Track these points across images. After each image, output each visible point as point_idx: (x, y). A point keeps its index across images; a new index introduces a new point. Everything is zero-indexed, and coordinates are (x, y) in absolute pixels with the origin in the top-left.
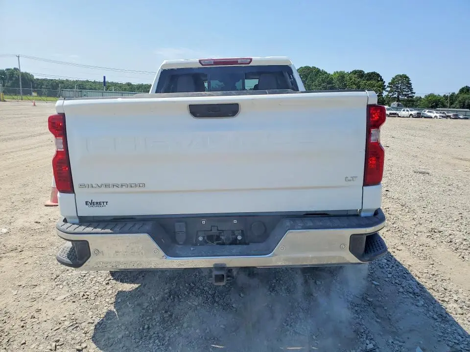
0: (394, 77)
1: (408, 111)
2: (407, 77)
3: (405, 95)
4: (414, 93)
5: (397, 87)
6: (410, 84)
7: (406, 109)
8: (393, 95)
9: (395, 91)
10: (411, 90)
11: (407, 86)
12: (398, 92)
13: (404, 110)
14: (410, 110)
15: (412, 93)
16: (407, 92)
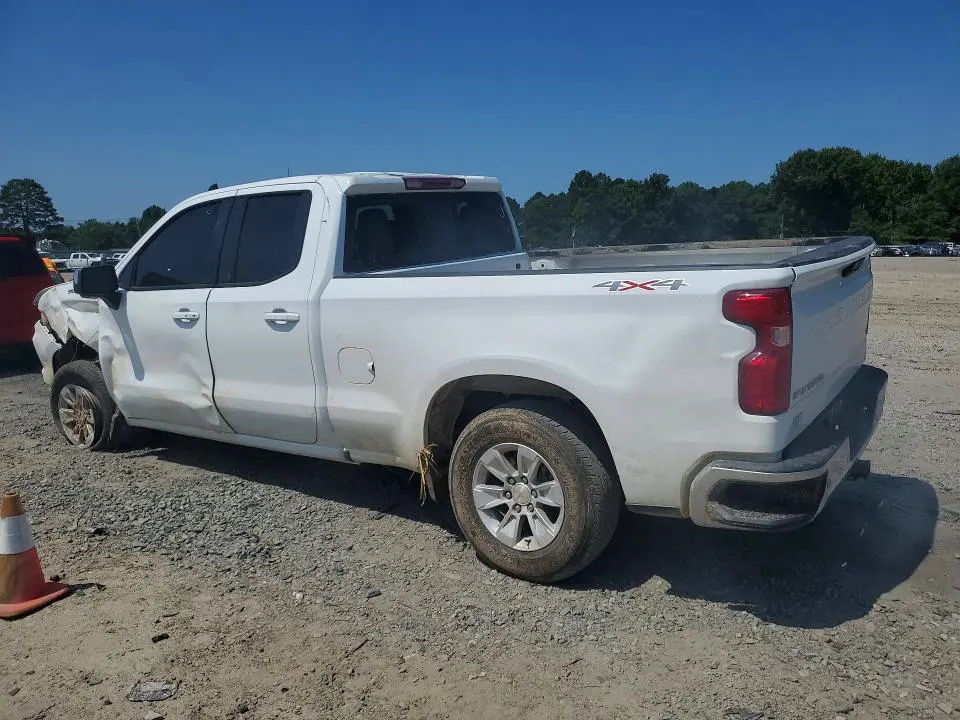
0: (5, 183)
1: (84, 257)
2: (36, 186)
3: (43, 224)
4: (62, 220)
5: (19, 207)
6: (48, 200)
7: (80, 254)
8: (12, 223)
9: (16, 215)
10: (53, 212)
11: (42, 205)
12: (23, 216)
13: (76, 257)
14: (91, 256)
15: (57, 219)
16: (44, 216)
